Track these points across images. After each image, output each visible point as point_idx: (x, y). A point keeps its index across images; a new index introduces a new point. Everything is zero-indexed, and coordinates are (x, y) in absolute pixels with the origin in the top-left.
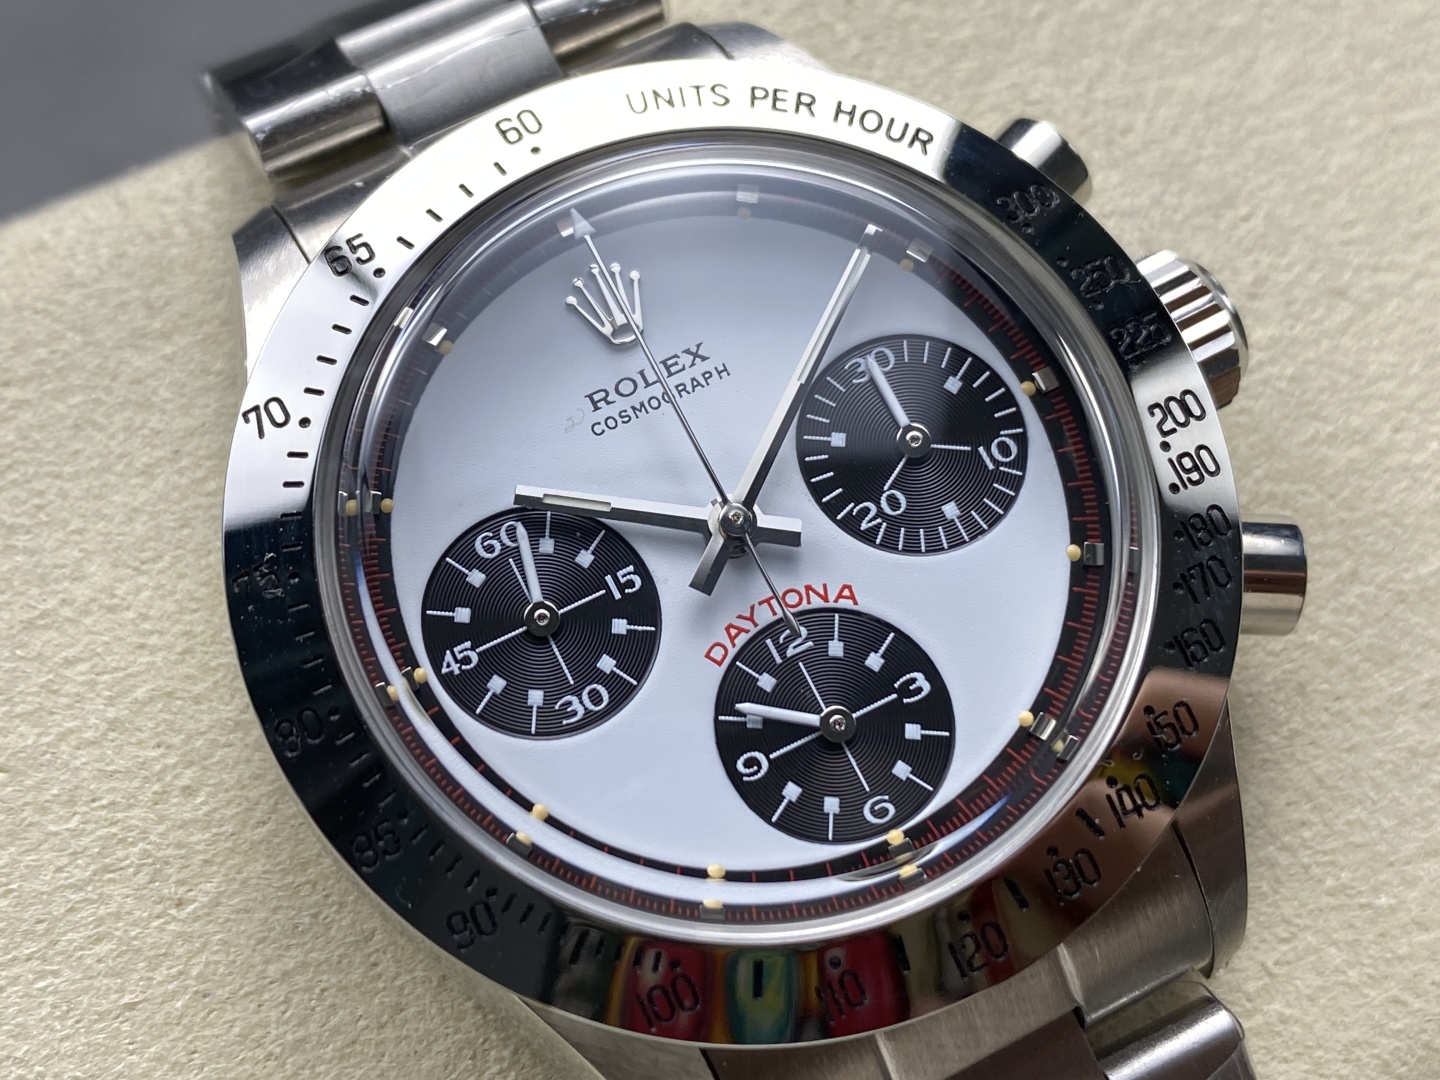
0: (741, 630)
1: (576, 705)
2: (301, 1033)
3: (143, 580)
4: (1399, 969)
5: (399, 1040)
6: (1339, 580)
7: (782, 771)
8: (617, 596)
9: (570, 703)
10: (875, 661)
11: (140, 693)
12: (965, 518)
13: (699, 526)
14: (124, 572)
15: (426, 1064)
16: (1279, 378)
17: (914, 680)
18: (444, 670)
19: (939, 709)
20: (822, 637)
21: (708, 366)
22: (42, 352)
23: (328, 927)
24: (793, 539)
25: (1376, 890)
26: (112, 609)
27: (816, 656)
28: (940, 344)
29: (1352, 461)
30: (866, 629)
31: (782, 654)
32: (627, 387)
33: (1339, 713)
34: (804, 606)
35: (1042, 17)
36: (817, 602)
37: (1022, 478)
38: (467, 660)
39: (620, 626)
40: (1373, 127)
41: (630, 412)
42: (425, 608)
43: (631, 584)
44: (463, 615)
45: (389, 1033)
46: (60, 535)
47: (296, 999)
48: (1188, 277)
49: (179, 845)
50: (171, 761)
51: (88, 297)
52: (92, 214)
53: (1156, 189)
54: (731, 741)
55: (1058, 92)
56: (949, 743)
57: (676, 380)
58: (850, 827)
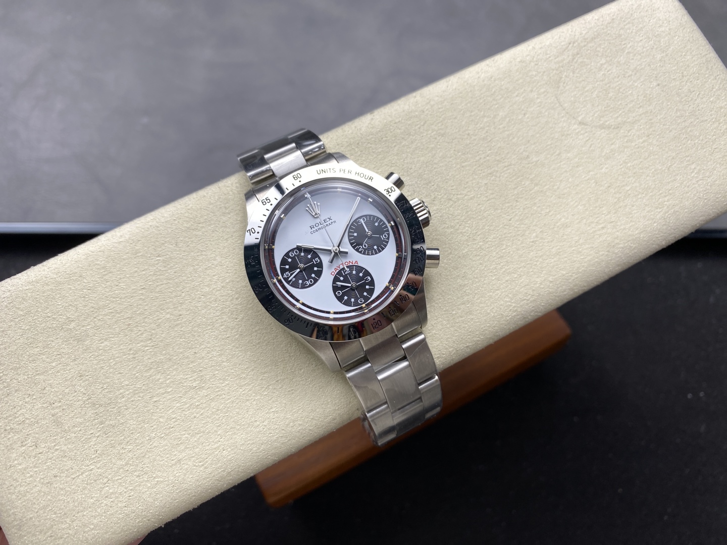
0: (337, 269)
1: (308, 283)
2: (259, 341)
3: (227, 260)
4: (456, 324)
6: (448, 254)
7: (344, 295)
8: (315, 263)
9: (306, 282)
10: (361, 275)
11: (227, 281)
12: (378, 249)
13: (330, 251)
14: (223, 258)
15: (282, 346)
17: (368, 278)
18: (284, 277)
19: (372, 283)
20: (351, 270)
21: (332, 221)
22: (206, 217)
23: (263, 322)
24: (346, 253)
25: (453, 311)
26: (221, 265)
27: (350, 274)
28: (374, 217)
29: (451, 232)
30: (360, 269)
31: (345, 273)
32: (317, 225)
33: (447, 279)
34: (349, 265)
35: (395, 146)
36: (351, 264)
37: (388, 241)
38: (288, 275)
39: (316, 269)
40: (458, 166)
41: (318, 230)
42: (280, 265)
43: (318, 261)
44: (287, 267)
45: (275, 340)
46: (211, 252)
47: (258, 335)
48: (420, 203)
49: (236, 308)
50: (233, 293)
51: (214, 206)
52: (214, 190)
53: (416, 180)
54: (335, 289)
55: (398, 161)
56: (374, 289)
57: (326, 223)
58: (356, 304)
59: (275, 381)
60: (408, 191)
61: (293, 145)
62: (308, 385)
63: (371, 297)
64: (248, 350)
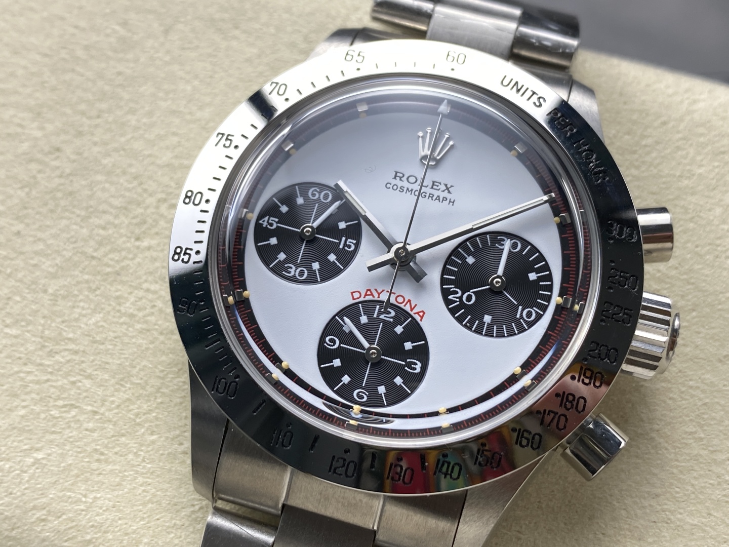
0: (372, 294)
1: (292, 271)
2: (136, 313)
5: (163, 343)
7: (339, 353)
8: (341, 247)
9: (291, 268)
10: (408, 346)
12: (490, 326)
15: (164, 358)
16: (700, 399)
17: (416, 364)
18: (261, 222)
19: (415, 381)
20: (398, 321)
21: (448, 196)
24: (420, 278)
27: (390, 326)
28: (542, 258)
29: (699, 455)
30: (416, 332)
31: (378, 315)
32: (412, 180)
34: (402, 306)
36: (407, 308)
37: (526, 330)
38: (271, 225)
39: (332, 257)
41: (405, 189)
42: (274, 196)
43: (349, 247)
44: (284, 209)
45: (162, 338)
47: (144, 301)
48: (667, 313)
54: (332, 327)
56: (407, 395)
57: (432, 191)
58: (345, 392)
59: (89, 408)
60: (683, 296)
61: (517, 12)
62: (137, 472)
63: (389, 405)
64: (103, 309)
